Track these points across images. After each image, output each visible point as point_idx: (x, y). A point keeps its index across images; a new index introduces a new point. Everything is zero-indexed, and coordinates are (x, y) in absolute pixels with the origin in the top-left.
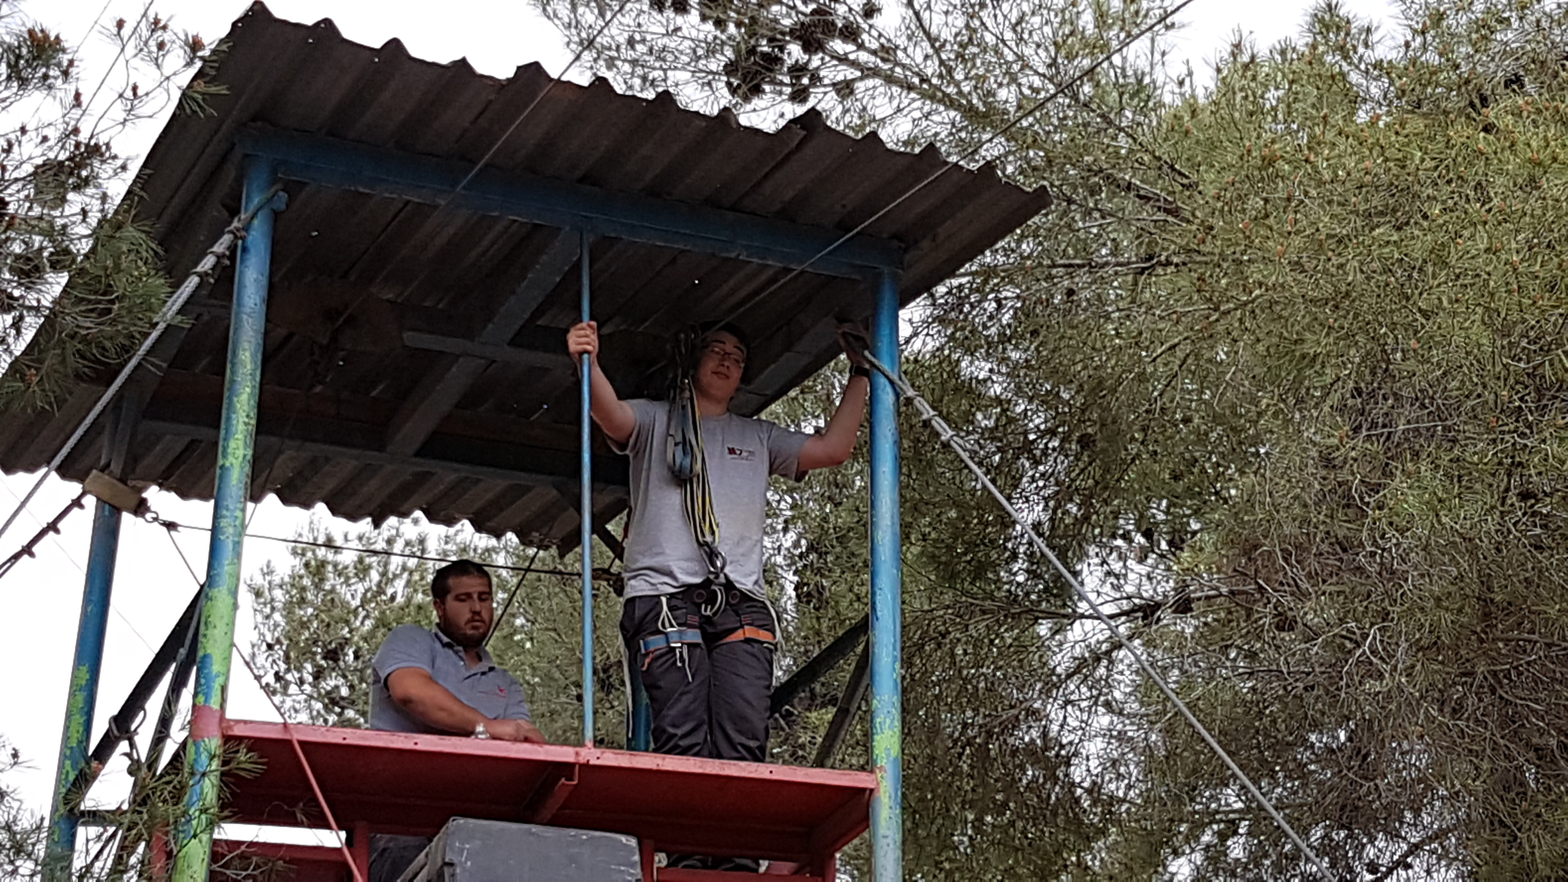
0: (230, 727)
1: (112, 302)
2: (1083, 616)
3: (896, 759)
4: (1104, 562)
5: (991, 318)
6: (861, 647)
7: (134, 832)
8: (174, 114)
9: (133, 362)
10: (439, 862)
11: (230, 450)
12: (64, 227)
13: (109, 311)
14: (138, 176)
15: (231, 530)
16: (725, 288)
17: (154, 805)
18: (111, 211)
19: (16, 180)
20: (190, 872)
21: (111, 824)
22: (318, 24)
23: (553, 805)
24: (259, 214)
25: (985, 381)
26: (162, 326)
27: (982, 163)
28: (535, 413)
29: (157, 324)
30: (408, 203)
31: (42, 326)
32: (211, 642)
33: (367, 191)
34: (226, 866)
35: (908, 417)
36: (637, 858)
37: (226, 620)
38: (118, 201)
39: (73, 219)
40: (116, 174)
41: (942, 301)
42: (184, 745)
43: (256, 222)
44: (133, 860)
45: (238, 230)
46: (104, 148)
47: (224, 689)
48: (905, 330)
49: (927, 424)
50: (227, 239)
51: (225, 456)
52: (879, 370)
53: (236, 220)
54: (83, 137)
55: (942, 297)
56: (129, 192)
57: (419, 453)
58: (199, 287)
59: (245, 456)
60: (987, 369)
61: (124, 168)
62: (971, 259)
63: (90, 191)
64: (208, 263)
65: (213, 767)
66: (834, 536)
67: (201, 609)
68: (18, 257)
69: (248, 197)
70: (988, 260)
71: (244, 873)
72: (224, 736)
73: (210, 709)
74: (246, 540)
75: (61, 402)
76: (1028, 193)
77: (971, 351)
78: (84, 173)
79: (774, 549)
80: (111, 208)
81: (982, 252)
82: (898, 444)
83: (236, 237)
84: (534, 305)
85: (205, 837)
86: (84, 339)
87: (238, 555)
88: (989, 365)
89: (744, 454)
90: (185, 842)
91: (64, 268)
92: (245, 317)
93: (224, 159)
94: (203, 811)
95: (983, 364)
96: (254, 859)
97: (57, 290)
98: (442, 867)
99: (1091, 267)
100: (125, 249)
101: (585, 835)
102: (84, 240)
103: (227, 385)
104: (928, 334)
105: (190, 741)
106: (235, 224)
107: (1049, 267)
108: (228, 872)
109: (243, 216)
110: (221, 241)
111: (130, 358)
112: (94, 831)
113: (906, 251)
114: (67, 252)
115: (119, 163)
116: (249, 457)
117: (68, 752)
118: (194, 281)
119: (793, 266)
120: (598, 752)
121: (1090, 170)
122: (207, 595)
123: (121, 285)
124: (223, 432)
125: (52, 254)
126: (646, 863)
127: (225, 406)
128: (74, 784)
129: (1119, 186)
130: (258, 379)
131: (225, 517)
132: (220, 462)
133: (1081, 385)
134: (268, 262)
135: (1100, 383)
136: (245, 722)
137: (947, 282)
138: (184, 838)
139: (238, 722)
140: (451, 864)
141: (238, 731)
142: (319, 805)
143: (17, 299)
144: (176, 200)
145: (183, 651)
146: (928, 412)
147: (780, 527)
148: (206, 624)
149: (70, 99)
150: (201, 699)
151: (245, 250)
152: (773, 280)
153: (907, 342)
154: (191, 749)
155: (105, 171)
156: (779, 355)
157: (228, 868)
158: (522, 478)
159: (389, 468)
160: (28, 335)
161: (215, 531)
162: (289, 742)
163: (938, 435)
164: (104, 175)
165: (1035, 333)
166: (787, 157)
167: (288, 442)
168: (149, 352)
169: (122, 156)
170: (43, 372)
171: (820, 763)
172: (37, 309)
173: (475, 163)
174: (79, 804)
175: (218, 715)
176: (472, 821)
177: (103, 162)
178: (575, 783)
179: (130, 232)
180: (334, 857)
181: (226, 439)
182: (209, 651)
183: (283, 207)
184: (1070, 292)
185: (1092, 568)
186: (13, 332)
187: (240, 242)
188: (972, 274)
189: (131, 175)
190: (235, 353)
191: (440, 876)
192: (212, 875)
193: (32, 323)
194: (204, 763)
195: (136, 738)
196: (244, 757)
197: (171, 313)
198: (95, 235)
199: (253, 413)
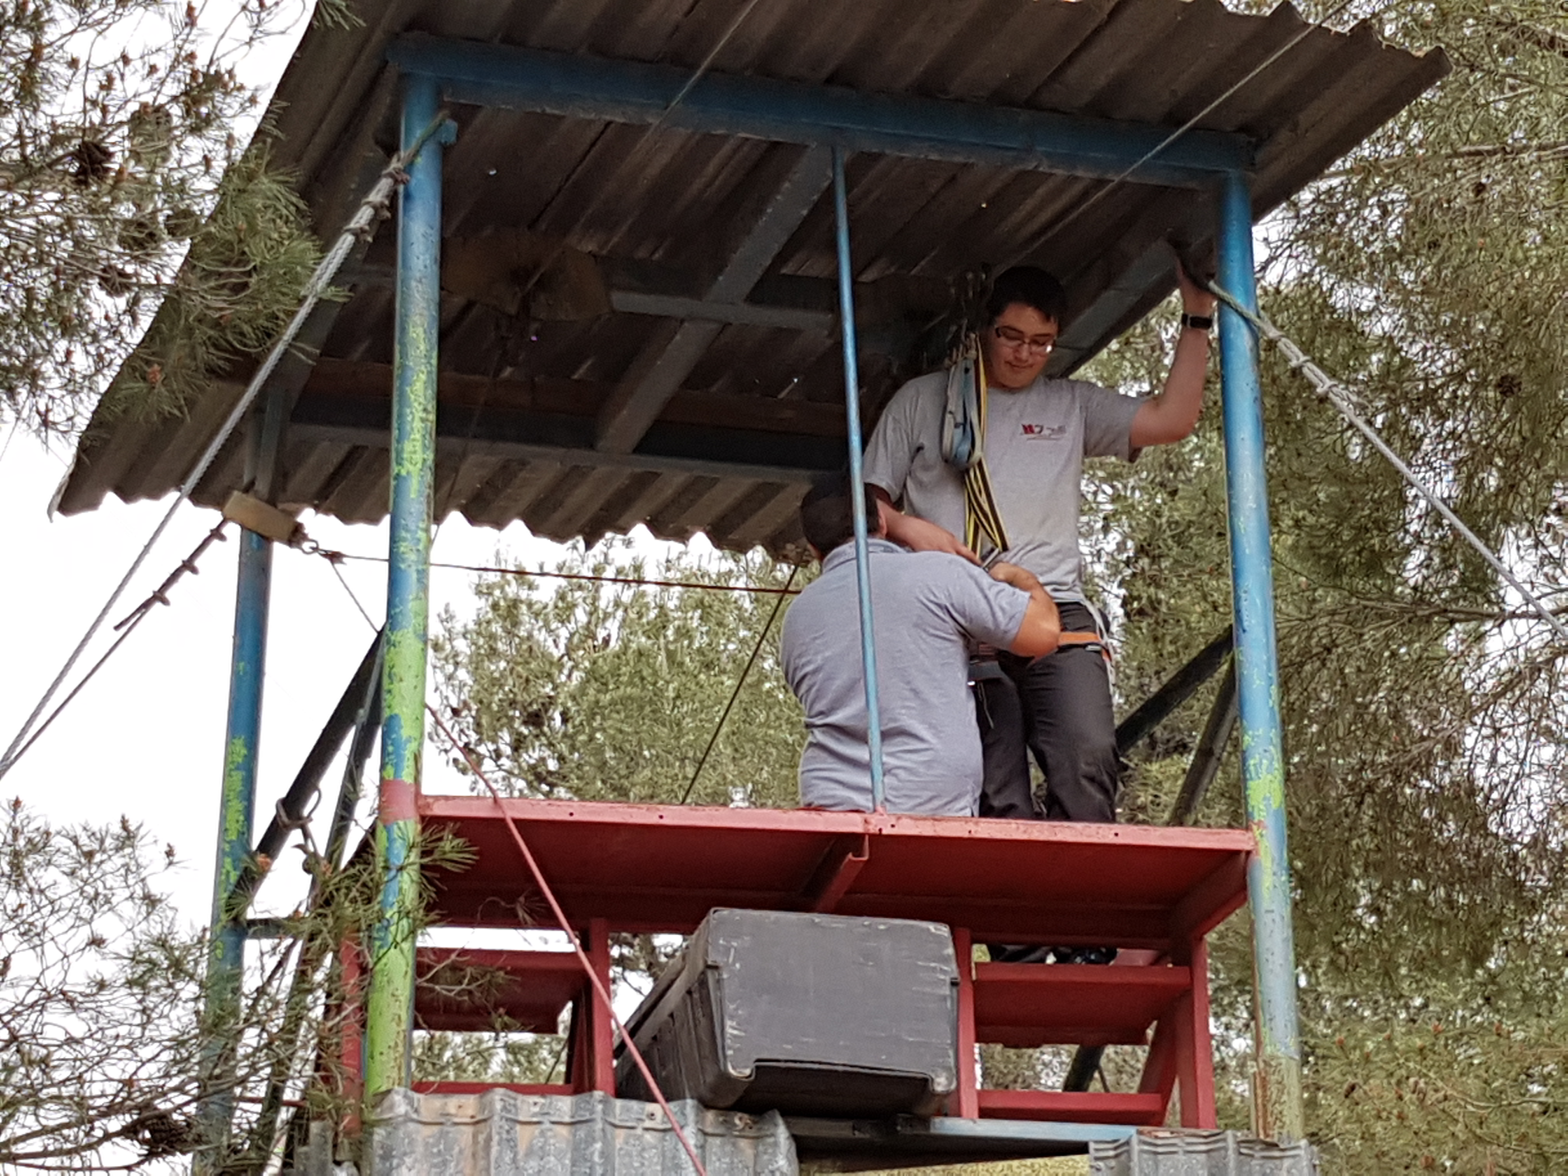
0: (428, 806)
1: (249, 274)
2: (1513, 615)
3: (1276, 812)
4: (1538, 544)
5: (1373, 229)
6: (1225, 667)
7: (318, 942)
8: (311, 25)
9: (280, 348)
10: (701, 966)
11: (405, 456)
12: (183, 181)
13: (245, 286)
14: (268, 111)
15: (412, 557)
16: (1022, 211)
17: (340, 905)
18: (239, 158)
19: (121, 124)
20: (391, 989)
21: (286, 934)
23: (837, 886)
24: (424, 152)
25: (1370, 313)
26: (310, 301)
27: (1352, 24)
28: (783, 388)
29: (305, 298)
30: (608, 124)
31: (162, 308)
32: (398, 698)
33: (556, 112)
34: (433, 980)
35: (1270, 367)
36: (950, 951)
37: (413, 672)
38: (246, 143)
39: (193, 170)
40: (244, 110)
41: (1305, 212)
42: (372, 831)
43: (419, 160)
44: (319, 976)
45: (398, 171)
46: (227, 77)
47: (417, 761)
48: (1260, 254)
49: (1296, 372)
50: (384, 185)
51: (399, 464)
52: (1228, 304)
53: (395, 159)
54: (201, 63)
55: (1307, 206)
56: (259, 132)
57: (640, 449)
58: (354, 249)
59: (424, 460)
60: (1371, 296)
61: (253, 100)
62: (1343, 151)
63: (212, 132)
64: (363, 217)
65: (412, 859)
66: (1168, 533)
67: (383, 658)
68: (127, 223)
69: (409, 130)
70: (1366, 153)
71: (458, 988)
72: (423, 818)
73: (402, 783)
74: (432, 570)
75: (191, 403)
76: (1418, 58)
77: (1348, 275)
78: (204, 110)
79: (1092, 554)
80: (238, 153)
81: (1358, 142)
82: (1260, 401)
83: (396, 182)
84: (776, 248)
85: (406, 946)
86: (217, 324)
87: (423, 586)
88: (1374, 293)
89: (1046, 432)
90: (382, 952)
91: (184, 234)
92: (413, 284)
93: (374, 83)
94: (403, 914)
95: (1366, 291)
96: (469, 970)
97: (178, 261)
98: (703, 973)
99: (1507, 153)
100: (259, 205)
101: (882, 924)
102: (208, 197)
103: (396, 372)
104: (1290, 256)
105: (380, 827)
106: (395, 164)
107: (1448, 157)
108: (437, 987)
109: (402, 154)
110: (378, 187)
111: (274, 345)
112: (267, 944)
113: (1257, 147)
114: (188, 213)
115: (247, 94)
116: (430, 462)
117: (227, 847)
118: (346, 242)
119: (1109, 176)
120: (892, 818)
121: (1498, 23)
122: (388, 642)
123: (257, 251)
124: (395, 433)
125: (168, 217)
126: (963, 957)
127: (395, 399)
128: (238, 885)
129: (1539, 43)
130: (434, 361)
131: (405, 540)
132: (395, 469)
133: (1498, 312)
134: (438, 213)
135: (1524, 307)
136: (447, 798)
137: (1314, 185)
138: (381, 947)
139: (437, 798)
140: (716, 968)
141: (438, 810)
142: (545, 900)
143: (128, 276)
144: (317, 139)
145: (363, 714)
146: (1296, 357)
147: (1099, 525)
148: (390, 676)
149: (181, 15)
150: (390, 771)
151: (408, 197)
152: (1085, 195)
153: (1264, 268)
154: (381, 834)
155: (230, 106)
156: (1095, 297)
157: (437, 983)
158: (772, 474)
159: (602, 470)
160: (146, 322)
161: (393, 560)
162: (503, 821)
163: (1311, 387)
164: (229, 112)
165: (1434, 245)
166: (1097, 32)
167: (475, 444)
168: (296, 338)
169: (250, 85)
170: (168, 369)
171: (1178, 819)
172: (155, 288)
173: (694, 67)
174: (244, 910)
175: (413, 789)
176: (738, 912)
177: (226, 94)
178: (866, 858)
179: (265, 183)
180: (569, 965)
181: (399, 442)
182: (396, 711)
183: (453, 139)
184: (1480, 188)
185: (1522, 553)
186: (127, 319)
187: (401, 188)
188: (1346, 172)
189: (260, 110)
190: (404, 330)
191: (703, 983)
192: (418, 990)
193: (150, 305)
194: (399, 854)
195: (311, 826)
196: (449, 844)
197: (321, 285)
198: (221, 189)
199: (432, 406)
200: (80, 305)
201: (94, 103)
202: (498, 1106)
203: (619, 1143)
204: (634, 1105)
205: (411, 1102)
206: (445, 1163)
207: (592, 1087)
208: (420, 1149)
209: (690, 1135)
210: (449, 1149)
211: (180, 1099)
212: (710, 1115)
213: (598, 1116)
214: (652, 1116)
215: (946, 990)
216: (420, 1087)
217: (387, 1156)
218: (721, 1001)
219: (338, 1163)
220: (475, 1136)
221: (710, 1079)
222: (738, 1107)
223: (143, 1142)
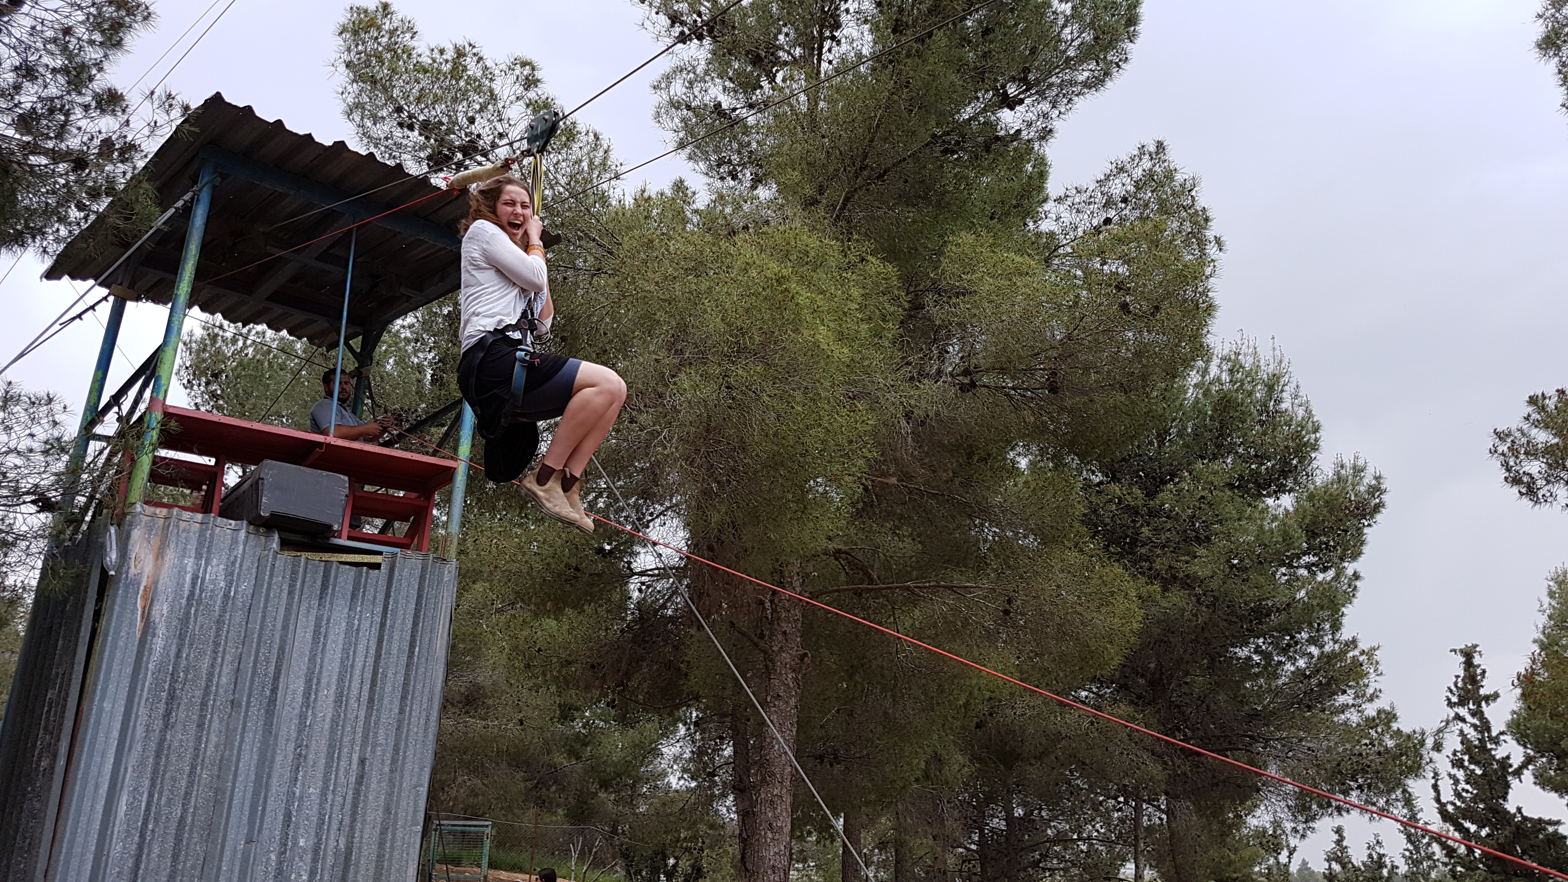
0: (167, 408)
1: (133, 215)
3: (467, 457)
7: (117, 446)
8: (172, 136)
9: (140, 242)
10: (257, 478)
11: (180, 286)
12: (114, 177)
13: (131, 218)
14: (151, 160)
15: (177, 322)
16: (415, 252)
18: (137, 174)
20: (141, 468)
21: (106, 442)
22: (245, 107)
23: (311, 459)
24: (207, 186)
26: (154, 229)
29: (153, 227)
30: (276, 191)
31: (97, 219)
32: (162, 370)
33: (257, 184)
34: (159, 467)
36: (347, 485)
37: (170, 357)
38: (141, 170)
40: (141, 158)
43: (205, 189)
45: (196, 191)
46: (137, 146)
47: (166, 392)
50: (190, 194)
51: (178, 289)
53: (196, 186)
54: (129, 139)
56: (146, 167)
57: (267, 299)
58: (174, 214)
59: (187, 288)
63: (128, 163)
64: (180, 203)
65: (158, 425)
67: (158, 355)
68: (90, 188)
69: (203, 177)
71: (167, 471)
72: (164, 412)
73: (159, 399)
74: (184, 323)
75: (103, 255)
76: (552, 235)
80: (136, 172)
83: (194, 195)
84: (328, 245)
85: (150, 455)
86: (117, 229)
90: (141, 455)
91: (110, 195)
92: (195, 229)
93: (191, 160)
94: (151, 444)
96: (172, 466)
97: (106, 204)
98: (258, 480)
100: (141, 191)
101: (325, 473)
102: (123, 185)
103: (183, 257)
105: (148, 413)
106: (195, 188)
108: (159, 471)
109: (198, 186)
110: (187, 195)
111: (138, 240)
112: (98, 443)
114: (114, 189)
115: (143, 153)
116: (189, 289)
117: (88, 409)
118: (172, 211)
120: (335, 439)
122: (162, 350)
123: (138, 208)
124: (177, 279)
125: (106, 188)
127: (180, 268)
128: (90, 422)
130: (196, 258)
131: (174, 317)
132: (175, 292)
134: (208, 207)
136: (175, 407)
138: (141, 453)
139: (171, 406)
140: (262, 479)
141: (171, 410)
143: (86, 206)
144: (167, 174)
145: (148, 372)
148: (160, 362)
149: (124, 121)
150: (155, 394)
151: (198, 200)
152: (435, 252)
154: (147, 416)
155: (137, 156)
157: (159, 469)
159: (252, 303)
160: (90, 222)
161: (170, 318)
164: (136, 158)
167: (207, 287)
168: (146, 240)
169: (145, 151)
170: (96, 240)
171: (433, 455)
172: (96, 212)
173: (310, 179)
174: (92, 431)
175: (162, 402)
176: (275, 462)
177: (136, 152)
178: (323, 451)
179: (145, 185)
180: (210, 469)
181: (180, 282)
182: (161, 373)
183: (218, 184)
186: (83, 220)
187: (197, 196)
189: (147, 160)
190: (188, 245)
191: (257, 483)
192: (152, 471)
193: (93, 217)
194: (154, 424)
195: (122, 407)
196: (173, 424)
197: (159, 224)
198: (128, 183)
199: (193, 272)
200: (66, 212)
201: (85, 144)
202: (175, 513)
203: (217, 532)
204: (225, 520)
205: (142, 507)
206: (152, 530)
207: (211, 512)
208: (143, 523)
209: (242, 534)
210: (154, 525)
211: (54, 493)
212: (252, 527)
213: (211, 522)
214: (230, 524)
215: (343, 498)
216: (146, 503)
217: (131, 525)
218: (262, 490)
219: (112, 525)
220: (165, 522)
221: (254, 515)
222: (262, 526)
223: (38, 506)
